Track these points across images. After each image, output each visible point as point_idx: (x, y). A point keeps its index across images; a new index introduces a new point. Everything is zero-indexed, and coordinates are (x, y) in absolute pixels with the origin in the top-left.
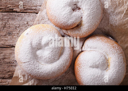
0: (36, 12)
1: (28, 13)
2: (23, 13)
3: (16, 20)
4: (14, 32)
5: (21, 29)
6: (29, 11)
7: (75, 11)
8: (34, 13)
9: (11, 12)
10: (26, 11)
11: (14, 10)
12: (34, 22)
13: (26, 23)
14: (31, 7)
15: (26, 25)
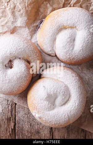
0: (14, 105)
1: (16, 114)
2: (16, 119)
3: (23, 126)
4: (37, 128)
5: (33, 121)
6: (13, 112)
7: (13, 66)
8: (15, 107)
9: (15, 131)
10: (14, 116)
11: (13, 128)
12: (25, 108)
13: (26, 116)
14: (9, 110)
15: (29, 116)
